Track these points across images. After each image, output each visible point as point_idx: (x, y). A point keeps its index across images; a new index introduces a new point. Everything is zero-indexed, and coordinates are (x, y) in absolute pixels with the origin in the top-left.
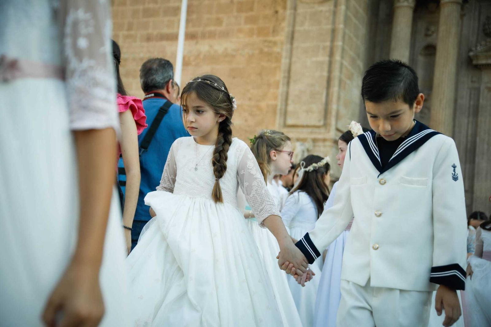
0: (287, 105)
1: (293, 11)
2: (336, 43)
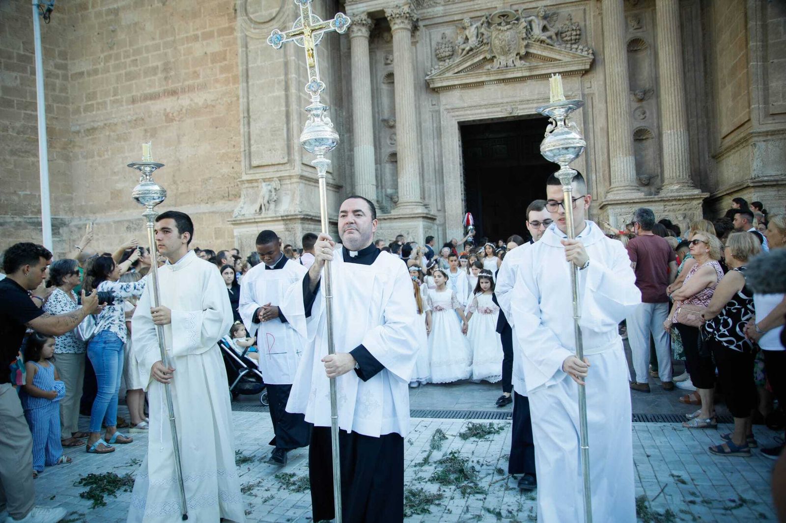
0: (250, 146)
1: (244, 49)
2: (290, 76)
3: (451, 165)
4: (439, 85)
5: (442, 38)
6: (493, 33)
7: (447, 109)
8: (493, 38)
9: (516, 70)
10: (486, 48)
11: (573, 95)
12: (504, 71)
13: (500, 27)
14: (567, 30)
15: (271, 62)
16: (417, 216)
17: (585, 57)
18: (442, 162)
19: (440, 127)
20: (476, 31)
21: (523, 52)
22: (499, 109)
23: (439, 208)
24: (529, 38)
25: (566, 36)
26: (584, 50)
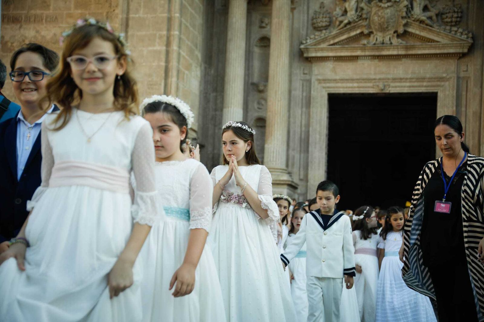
2: (172, 33)
3: (318, 136)
4: (313, 55)
5: (320, 7)
6: (373, 9)
7: (318, 80)
8: (373, 13)
9: (393, 47)
10: (365, 23)
11: (448, 77)
12: (381, 48)
13: (380, 4)
14: (448, 11)
15: (154, 15)
16: (282, 182)
17: (465, 41)
18: (308, 132)
19: (310, 97)
20: (356, 4)
21: (401, 30)
22: (370, 85)
23: (302, 177)
24: (409, 17)
25: (447, 17)
26: (464, 33)
